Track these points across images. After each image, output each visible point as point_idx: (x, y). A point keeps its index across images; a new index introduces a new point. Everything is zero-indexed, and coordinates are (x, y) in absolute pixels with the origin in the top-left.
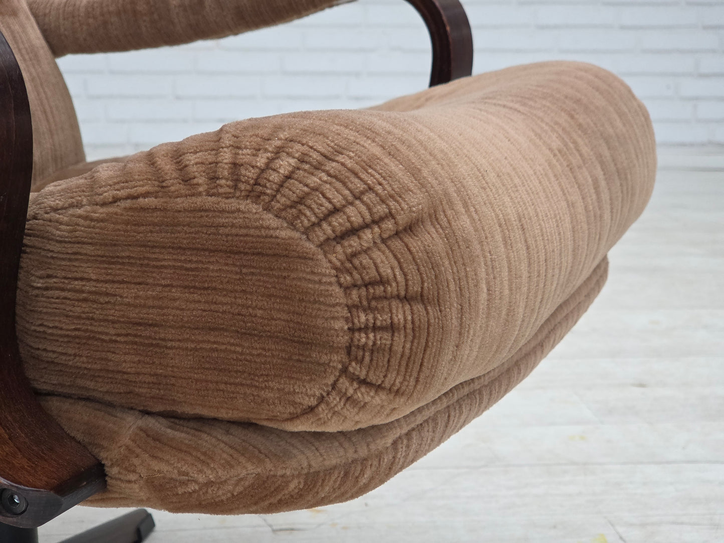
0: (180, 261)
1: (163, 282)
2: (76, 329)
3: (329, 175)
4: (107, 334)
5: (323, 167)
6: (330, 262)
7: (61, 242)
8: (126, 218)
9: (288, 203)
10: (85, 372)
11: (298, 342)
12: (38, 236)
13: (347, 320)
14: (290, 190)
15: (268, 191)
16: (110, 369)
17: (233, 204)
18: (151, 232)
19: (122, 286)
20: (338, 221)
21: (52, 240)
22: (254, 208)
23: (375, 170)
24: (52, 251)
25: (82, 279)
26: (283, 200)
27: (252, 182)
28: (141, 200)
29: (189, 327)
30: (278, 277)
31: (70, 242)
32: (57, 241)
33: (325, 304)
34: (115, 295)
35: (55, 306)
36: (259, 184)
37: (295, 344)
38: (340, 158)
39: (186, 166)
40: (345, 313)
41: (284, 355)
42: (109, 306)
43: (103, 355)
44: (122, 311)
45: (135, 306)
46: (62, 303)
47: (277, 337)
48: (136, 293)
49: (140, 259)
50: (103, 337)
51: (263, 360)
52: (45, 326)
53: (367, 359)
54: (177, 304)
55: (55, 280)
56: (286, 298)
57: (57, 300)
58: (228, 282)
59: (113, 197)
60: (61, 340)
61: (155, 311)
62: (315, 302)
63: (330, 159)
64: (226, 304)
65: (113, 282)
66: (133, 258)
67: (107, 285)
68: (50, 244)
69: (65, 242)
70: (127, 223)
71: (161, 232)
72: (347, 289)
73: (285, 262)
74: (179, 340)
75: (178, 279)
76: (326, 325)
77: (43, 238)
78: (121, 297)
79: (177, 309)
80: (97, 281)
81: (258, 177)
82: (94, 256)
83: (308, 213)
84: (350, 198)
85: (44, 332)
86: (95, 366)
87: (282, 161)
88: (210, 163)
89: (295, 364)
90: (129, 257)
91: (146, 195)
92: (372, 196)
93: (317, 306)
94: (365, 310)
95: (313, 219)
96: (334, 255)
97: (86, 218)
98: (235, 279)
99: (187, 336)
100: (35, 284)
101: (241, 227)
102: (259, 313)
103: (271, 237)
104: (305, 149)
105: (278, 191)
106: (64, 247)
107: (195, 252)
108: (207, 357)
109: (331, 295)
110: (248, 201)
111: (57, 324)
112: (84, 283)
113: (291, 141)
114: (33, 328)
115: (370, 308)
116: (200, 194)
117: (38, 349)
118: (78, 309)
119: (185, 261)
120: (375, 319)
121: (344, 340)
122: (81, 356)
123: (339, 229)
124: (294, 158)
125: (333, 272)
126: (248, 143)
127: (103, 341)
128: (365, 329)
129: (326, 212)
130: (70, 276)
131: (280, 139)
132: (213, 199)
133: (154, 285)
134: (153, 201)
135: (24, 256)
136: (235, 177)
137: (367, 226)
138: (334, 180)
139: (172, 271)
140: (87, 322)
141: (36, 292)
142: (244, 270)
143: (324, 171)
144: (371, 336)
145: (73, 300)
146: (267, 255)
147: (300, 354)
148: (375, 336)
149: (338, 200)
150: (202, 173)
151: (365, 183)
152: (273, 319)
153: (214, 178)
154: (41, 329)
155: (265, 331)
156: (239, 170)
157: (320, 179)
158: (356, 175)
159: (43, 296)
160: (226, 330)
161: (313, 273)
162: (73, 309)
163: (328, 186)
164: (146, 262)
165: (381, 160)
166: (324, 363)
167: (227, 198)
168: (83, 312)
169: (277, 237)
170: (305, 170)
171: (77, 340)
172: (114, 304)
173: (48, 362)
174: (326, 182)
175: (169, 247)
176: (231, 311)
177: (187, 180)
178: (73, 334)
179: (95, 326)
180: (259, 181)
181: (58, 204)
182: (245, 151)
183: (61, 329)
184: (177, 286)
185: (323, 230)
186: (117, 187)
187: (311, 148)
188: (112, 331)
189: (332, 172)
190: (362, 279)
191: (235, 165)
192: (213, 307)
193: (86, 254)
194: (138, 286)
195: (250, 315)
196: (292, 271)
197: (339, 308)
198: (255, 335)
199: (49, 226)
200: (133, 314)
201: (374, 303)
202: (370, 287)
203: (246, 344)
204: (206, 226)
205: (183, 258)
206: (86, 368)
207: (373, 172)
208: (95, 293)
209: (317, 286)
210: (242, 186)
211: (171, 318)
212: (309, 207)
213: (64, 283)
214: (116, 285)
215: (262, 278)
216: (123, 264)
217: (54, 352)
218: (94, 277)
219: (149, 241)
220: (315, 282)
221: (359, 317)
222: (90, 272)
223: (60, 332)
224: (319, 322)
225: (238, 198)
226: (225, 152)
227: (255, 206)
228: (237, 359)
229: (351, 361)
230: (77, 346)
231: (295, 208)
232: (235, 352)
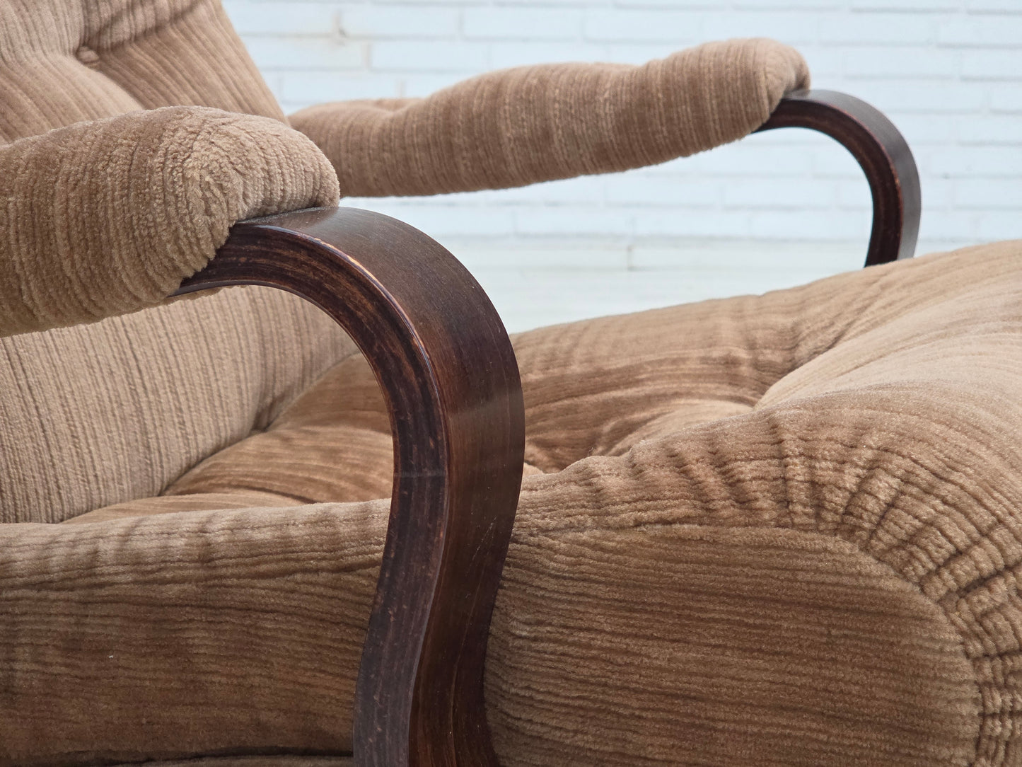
0: (739, 614)
1: (713, 641)
2: (579, 698)
3: (945, 502)
4: (626, 707)
5: (935, 491)
6: (953, 623)
7: (557, 577)
8: (658, 551)
9: (895, 542)
10: (589, 754)
11: (910, 731)
12: (521, 567)
13: (975, 701)
14: (896, 524)
15: (867, 525)
16: (629, 752)
17: (815, 540)
18: (694, 571)
19: (651, 643)
20: (964, 570)
21: (543, 573)
22: (847, 547)
23: (1001, 493)
24: (545, 589)
25: (588, 630)
26: (887, 538)
27: (841, 510)
28: (677, 526)
29: (751, 705)
30: (882, 643)
31: (572, 579)
32: (550, 575)
33: (949, 682)
34: (640, 655)
35: (550, 664)
36: (851, 514)
37: (906, 734)
38: (955, 476)
39: (739, 481)
40: (974, 693)
41: (888, 748)
42: (632, 669)
43: (620, 734)
44: (651, 677)
45: (670, 671)
46: (559, 661)
47: (880, 723)
48: (671, 654)
49: (677, 608)
50: (621, 711)
51: (858, 753)
52: (533, 689)
53: (1001, 754)
54: (732, 672)
55: (549, 628)
56: (894, 671)
57: (552, 657)
58: (809, 646)
59: (636, 520)
60: (557, 709)
61: (701, 680)
62: (935, 677)
63: (941, 478)
64: (805, 675)
65: (636, 636)
66: (666, 605)
67: (628, 641)
68: (541, 579)
69: (565, 578)
70: (658, 558)
71: (709, 573)
72: (976, 661)
73: (895, 624)
74: (735, 721)
75: (735, 638)
76: (949, 709)
77: (529, 569)
78: (649, 657)
79: (733, 678)
80: (613, 633)
81: (849, 504)
82: (608, 600)
83: (924, 557)
84: (976, 535)
85: (531, 698)
86: (606, 748)
87: (880, 480)
88: (775, 479)
89: (904, 760)
90: (662, 605)
91: (686, 519)
92: (1004, 531)
93: (937, 683)
94: (999, 688)
95: (931, 566)
96: (957, 613)
97: (595, 547)
98: (822, 643)
99: (746, 716)
100: (518, 632)
101: (828, 573)
102: (855, 689)
103: (873, 588)
104: (907, 463)
105: (879, 524)
106: (563, 585)
107: (761, 603)
108: (775, 745)
109: (957, 670)
110: (838, 538)
111: (551, 689)
112: (593, 636)
113: (886, 451)
114: (513, 690)
115: (1006, 685)
116: (765, 524)
117: (519, 719)
118: (585, 671)
119: (746, 615)
120: (1013, 701)
121: (971, 729)
122: (586, 733)
123: (965, 579)
124: (894, 476)
125: (959, 638)
126: (826, 452)
127: (619, 715)
128: (1001, 715)
129: (947, 556)
130: (572, 624)
131: (870, 447)
132: (789, 532)
133: (699, 644)
134: (696, 529)
135: (500, 591)
136: (816, 502)
137: (998, 573)
138: (954, 511)
139: (726, 627)
140: (599, 689)
141: (518, 643)
142: (834, 632)
143: (937, 496)
144: (1009, 723)
145: (577, 658)
146: (868, 613)
147: (911, 747)
148: (1013, 725)
149: (961, 539)
150: (766, 494)
151: (994, 514)
152: (874, 698)
153: (785, 502)
154: (527, 693)
155: (863, 715)
156: (821, 491)
157: (934, 507)
158: (979, 501)
159: (530, 649)
160: (806, 711)
161: (932, 639)
162: (577, 670)
163: (947, 519)
164: (687, 612)
165: (1006, 478)
166: (944, 759)
167: (806, 531)
168: (592, 676)
169: (881, 589)
170: (911, 495)
171: (582, 713)
172: (638, 666)
173: (531, 736)
174: (942, 513)
175: (723, 594)
176: (815, 685)
177: (743, 501)
178: (577, 703)
179: (609, 695)
180: (852, 509)
181: (548, 524)
182: (824, 464)
183: (557, 695)
184: (732, 648)
185: (943, 580)
186: (639, 505)
187: (915, 461)
188: (635, 704)
189: (949, 498)
190: (997, 646)
191: (815, 485)
192: (787, 678)
193: (596, 597)
194: (675, 645)
195: (842, 691)
196: (903, 636)
197: (967, 687)
198: (848, 720)
199: (536, 553)
200: (667, 682)
201: (1012, 680)
202: (1007, 658)
203: (835, 731)
204: (777, 568)
205: (743, 610)
206: (590, 749)
207: (1001, 497)
208: (610, 650)
209: (938, 657)
210: (829, 517)
211: (724, 690)
212: (925, 549)
213: (562, 633)
214: (641, 642)
215: (859, 643)
216: (652, 612)
217: (542, 724)
218: (608, 629)
219: (692, 585)
220: (934, 651)
221: (993, 698)
222: (602, 621)
223: (554, 700)
224: (940, 705)
225: (821, 532)
226: (796, 465)
227: (848, 545)
228: (821, 751)
229: (978, 756)
230: (580, 720)
231: (904, 549)
232: (816, 740)
